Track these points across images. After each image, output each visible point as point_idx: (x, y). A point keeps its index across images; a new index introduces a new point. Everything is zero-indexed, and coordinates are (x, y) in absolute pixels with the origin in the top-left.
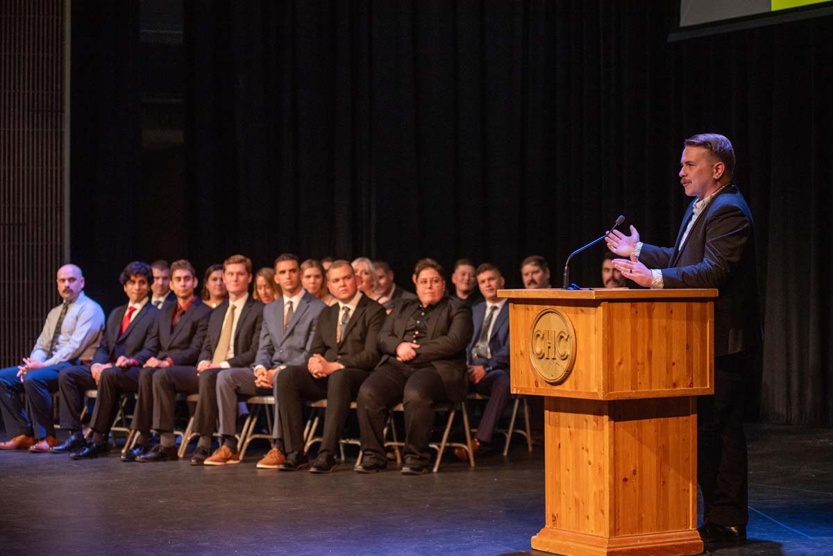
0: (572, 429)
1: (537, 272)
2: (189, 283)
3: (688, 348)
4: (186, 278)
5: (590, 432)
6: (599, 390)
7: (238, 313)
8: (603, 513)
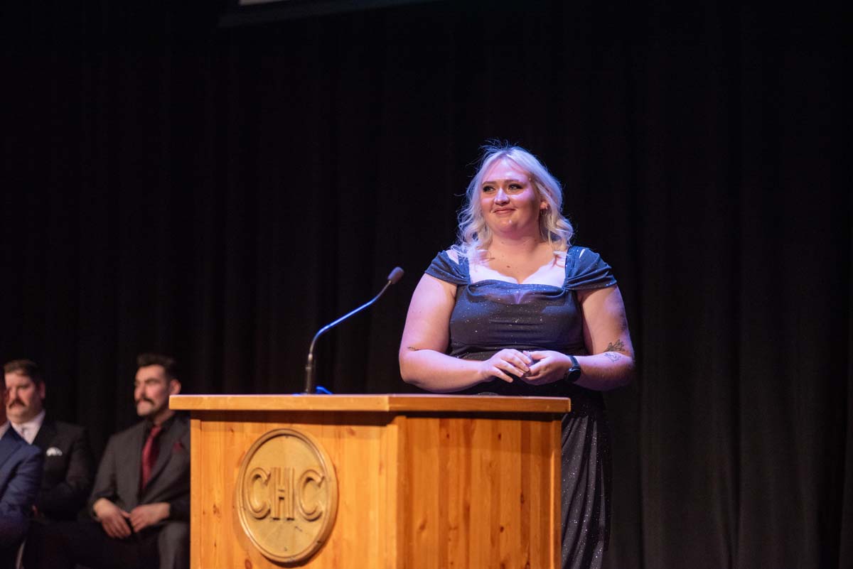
1: (26, 387)
3: (522, 502)
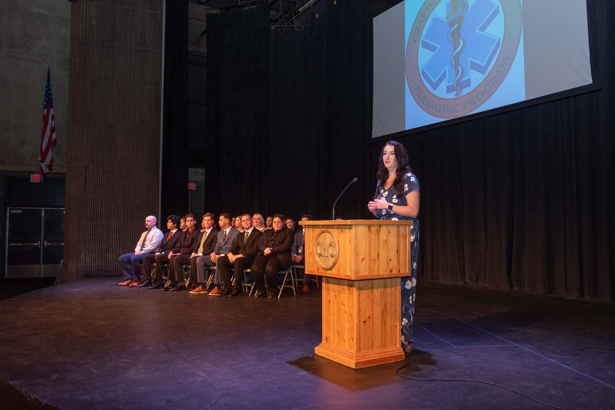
0: (336, 293)
2: (192, 223)
4: (191, 221)
5: (346, 295)
6: (352, 274)
7: (208, 234)
8: (353, 340)
